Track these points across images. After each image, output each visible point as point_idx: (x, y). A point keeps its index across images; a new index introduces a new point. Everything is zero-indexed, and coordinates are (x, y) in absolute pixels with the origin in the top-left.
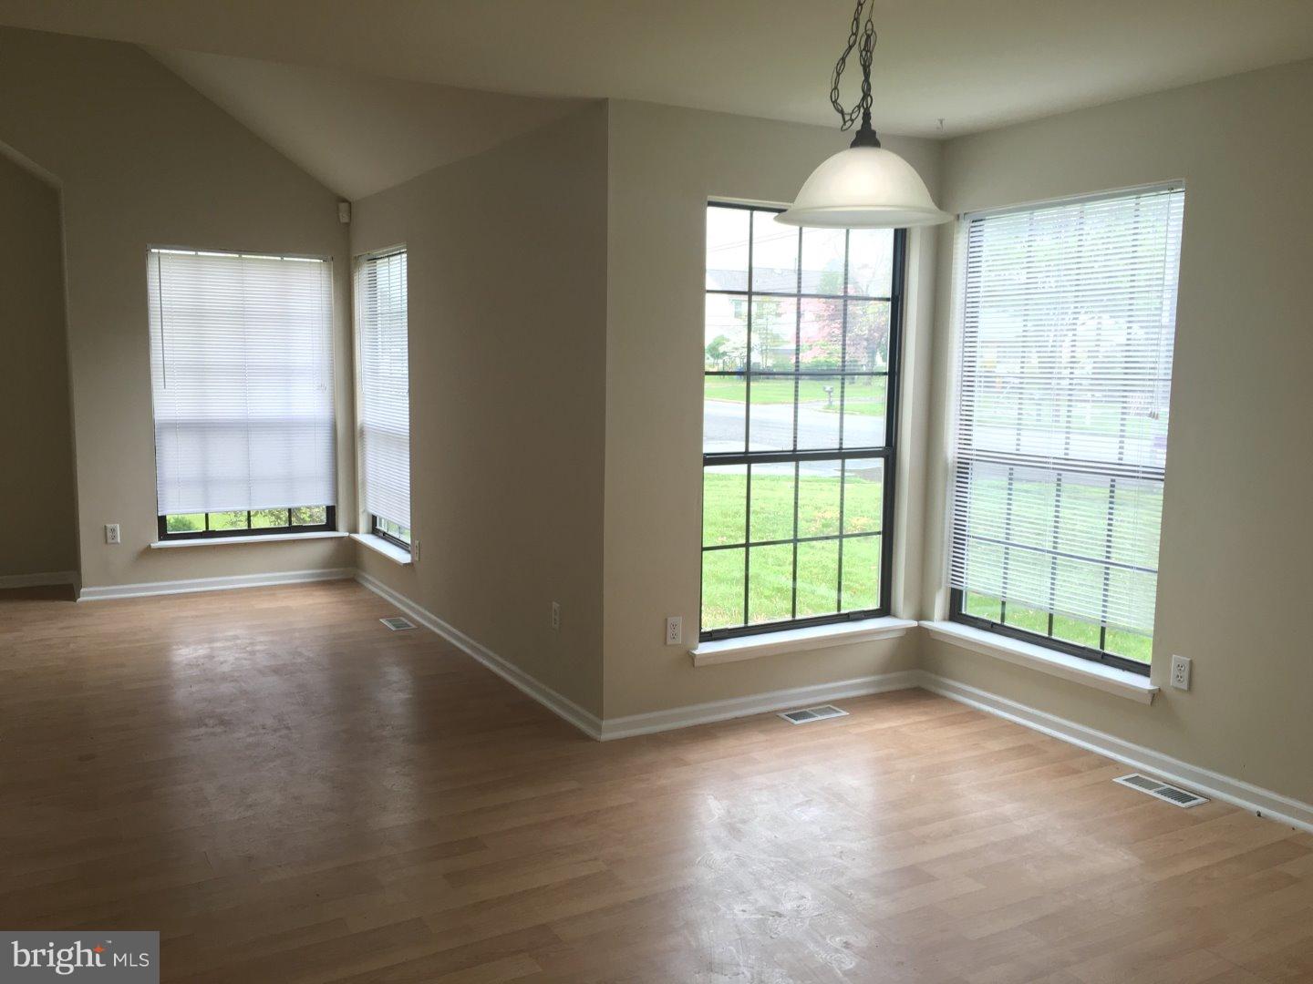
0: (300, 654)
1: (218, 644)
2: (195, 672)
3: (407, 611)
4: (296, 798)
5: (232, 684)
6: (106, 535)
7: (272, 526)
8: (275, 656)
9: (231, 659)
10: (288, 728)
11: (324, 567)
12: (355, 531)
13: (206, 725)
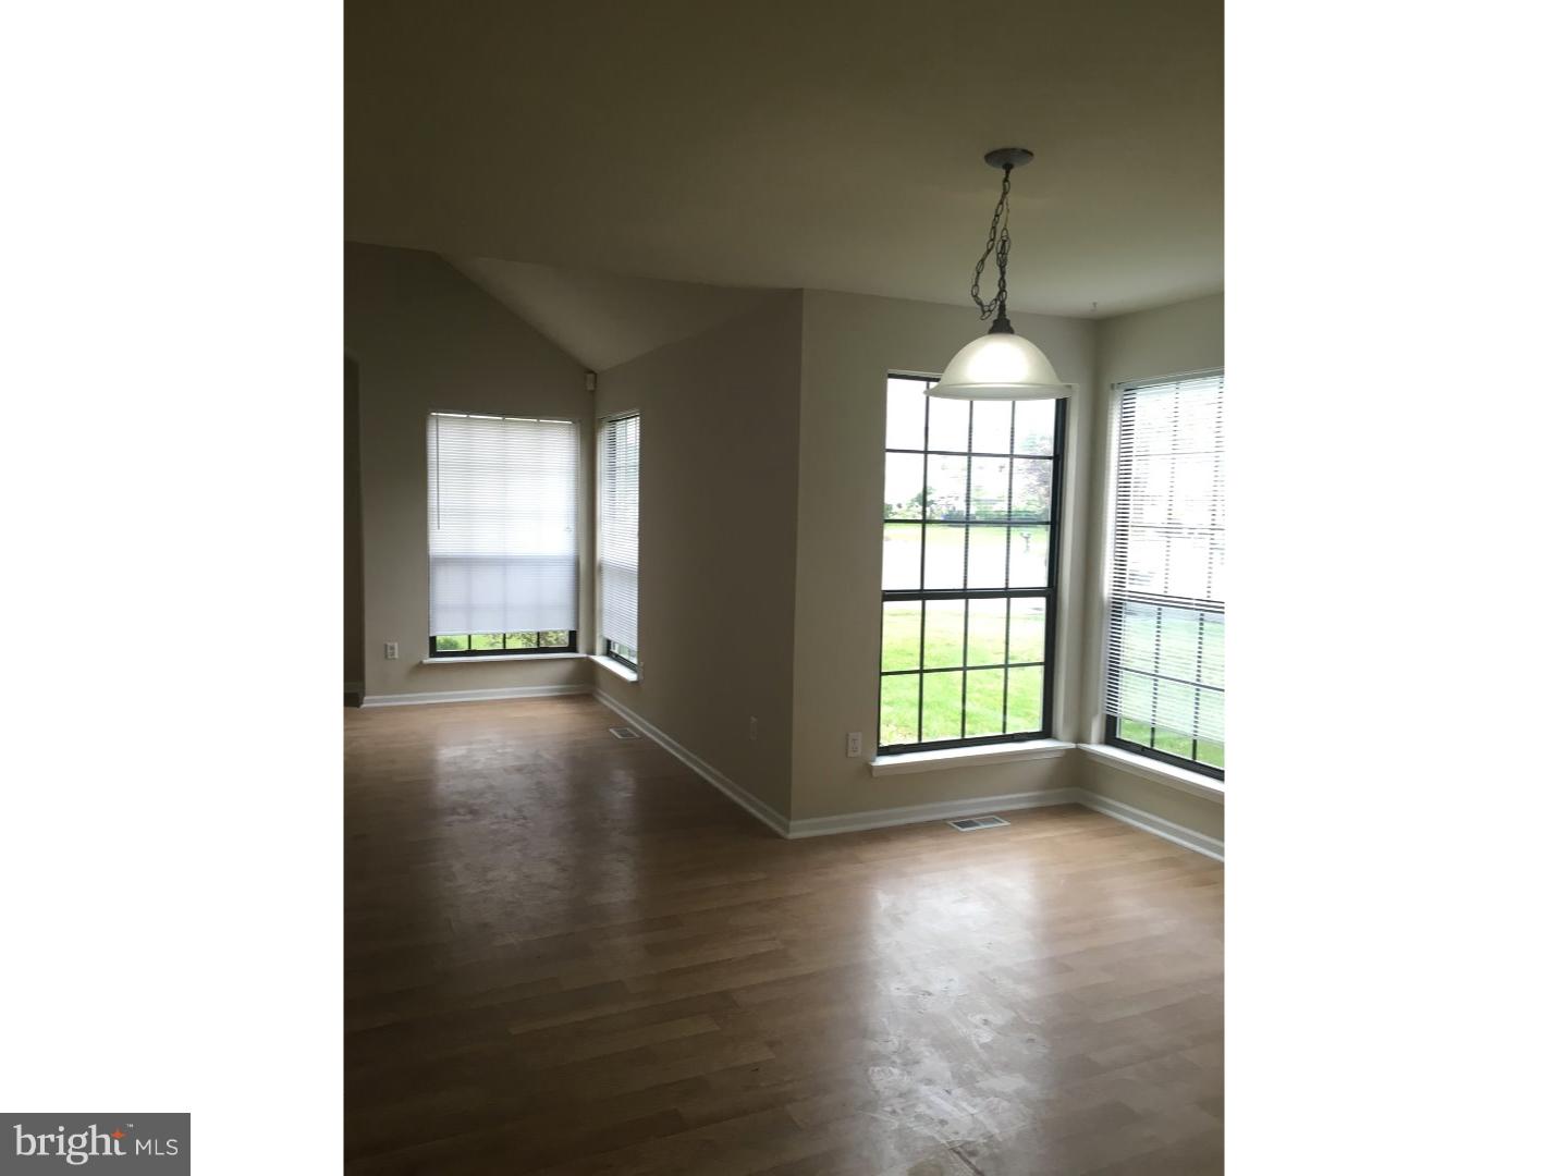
0: (540, 757)
1: (474, 746)
2: (452, 769)
3: (632, 722)
4: (527, 877)
5: (482, 780)
6: (386, 652)
7: (524, 647)
8: (519, 758)
9: (483, 759)
10: (525, 818)
11: (567, 683)
12: (593, 653)
13: (459, 814)
